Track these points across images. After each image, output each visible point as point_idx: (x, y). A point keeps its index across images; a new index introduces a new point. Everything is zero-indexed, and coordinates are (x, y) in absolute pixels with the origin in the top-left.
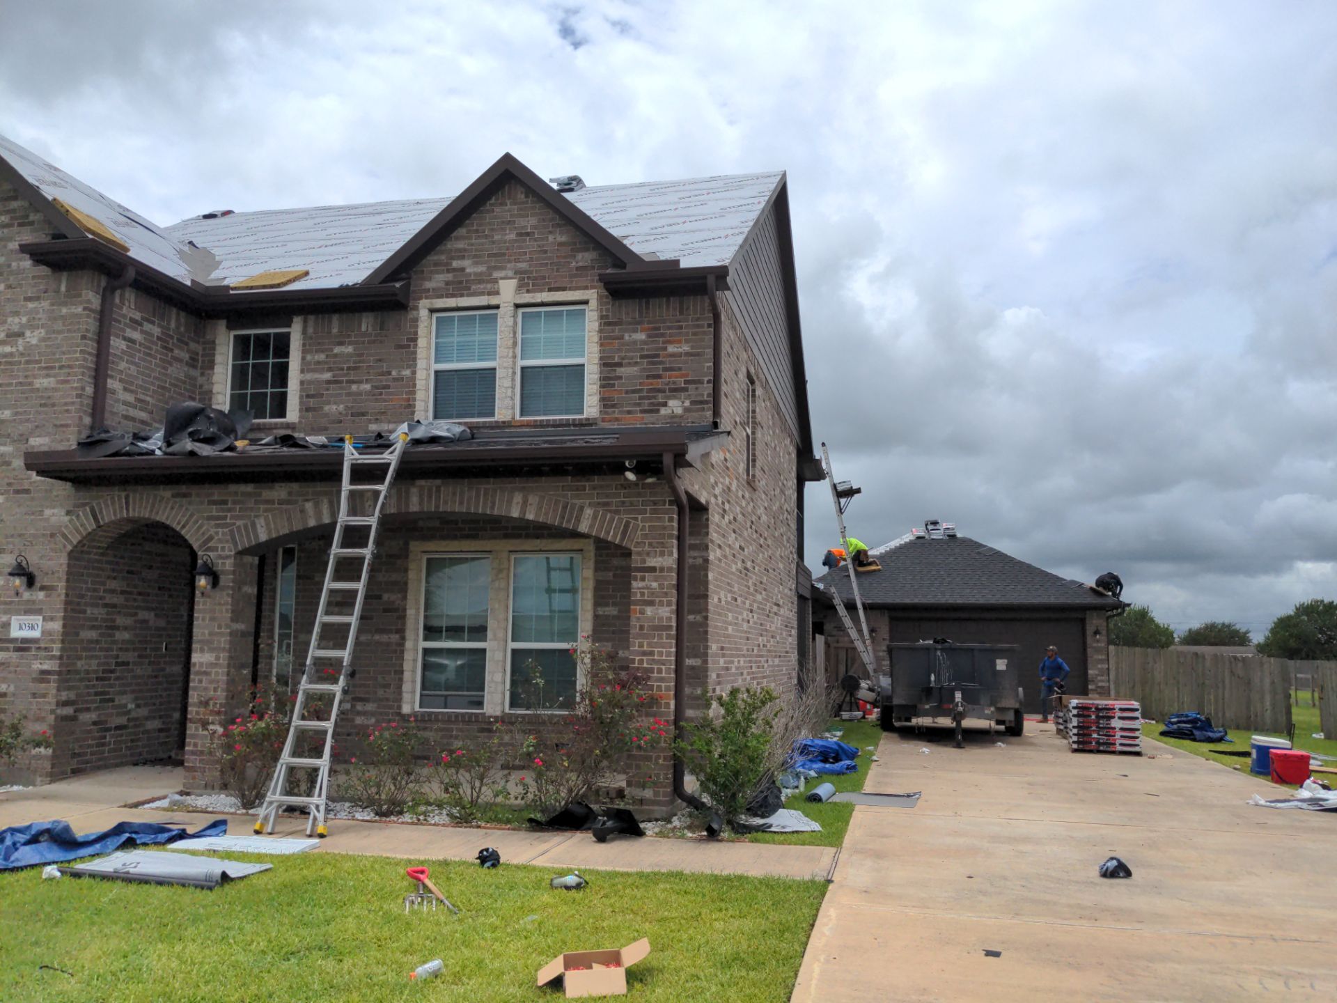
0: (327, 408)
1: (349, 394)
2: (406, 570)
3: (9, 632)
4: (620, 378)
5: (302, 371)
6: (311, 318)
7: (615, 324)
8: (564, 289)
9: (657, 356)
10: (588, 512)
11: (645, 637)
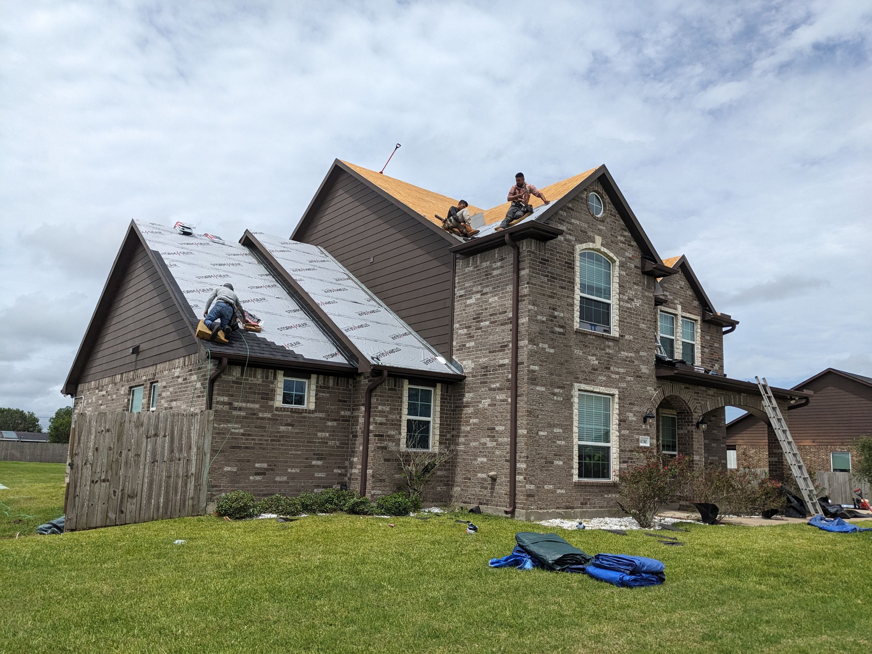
3: (639, 443)
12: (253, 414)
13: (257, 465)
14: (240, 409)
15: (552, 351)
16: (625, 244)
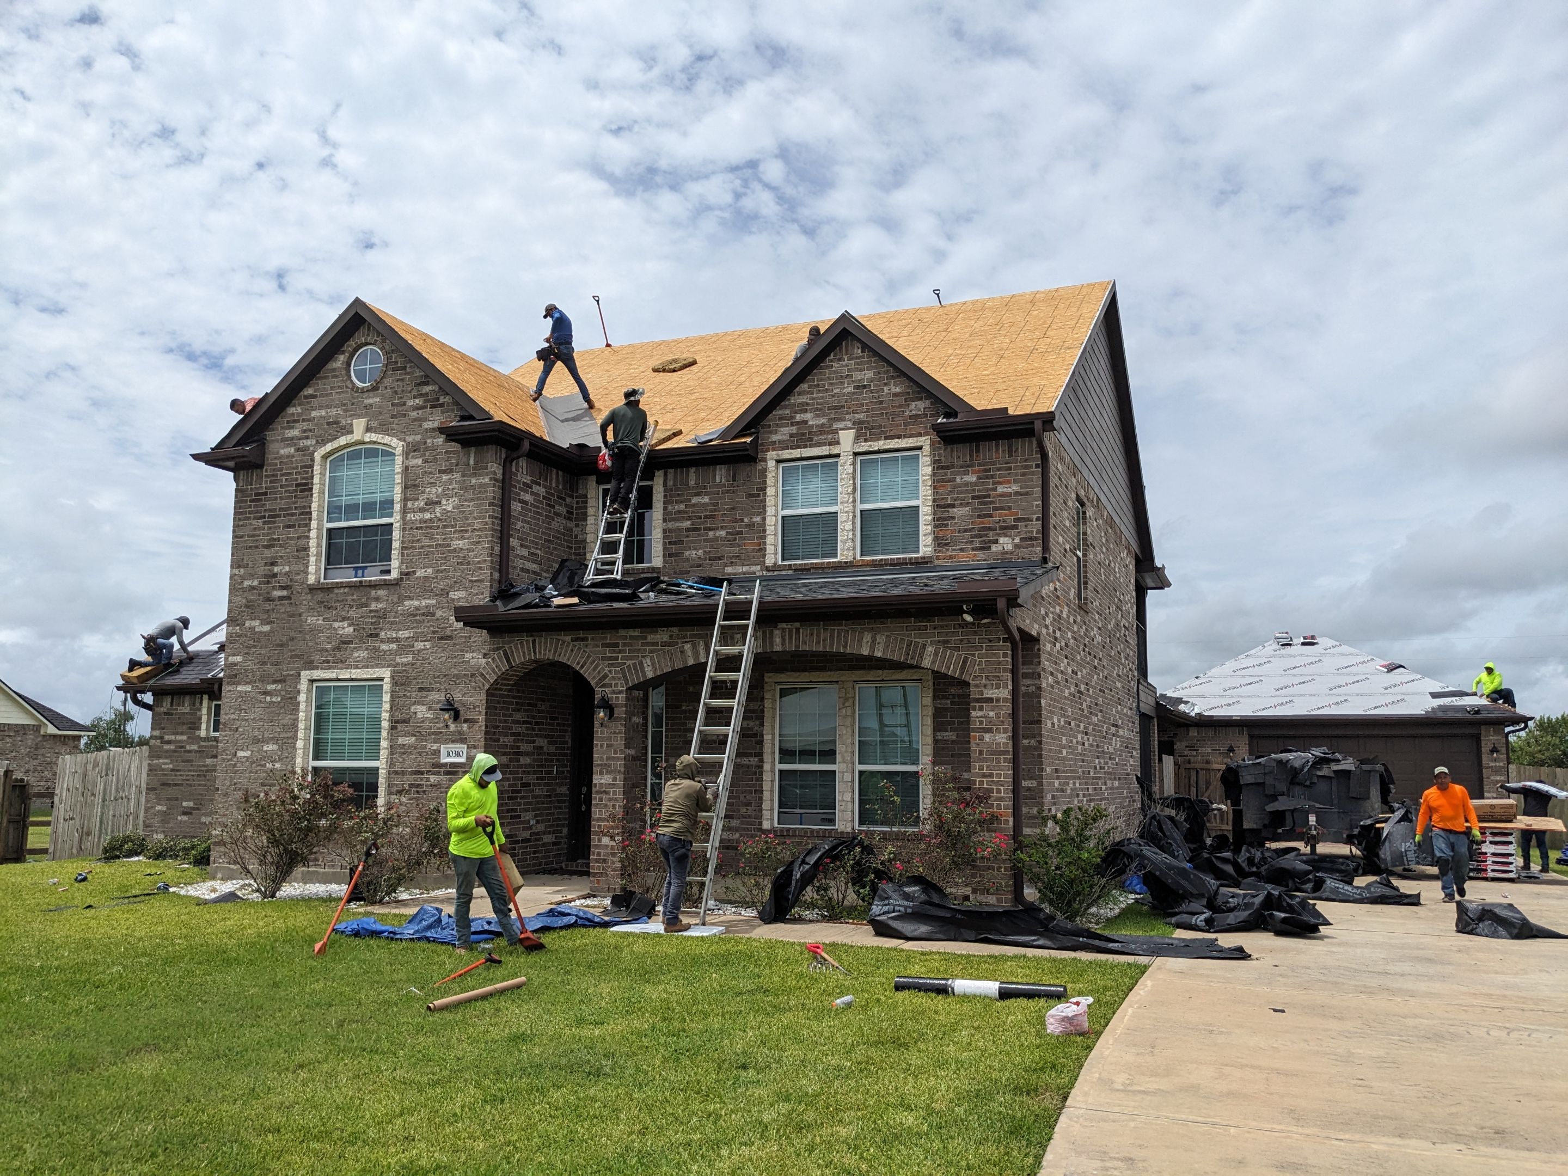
0: (687, 553)
1: (705, 541)
2: (762, 699)
3: (439, 757)
4: (953, 518)
5: (664, 520)
6: (671, 472)
7: (948, 467)
8: (899, 437)
9: (989, 496)
10: (930, 649)
11: (985, 760)
12: (181, 747)
13: (184, 804)
14: (169, 742)
15: (266, 628)
16: (426, 407)
